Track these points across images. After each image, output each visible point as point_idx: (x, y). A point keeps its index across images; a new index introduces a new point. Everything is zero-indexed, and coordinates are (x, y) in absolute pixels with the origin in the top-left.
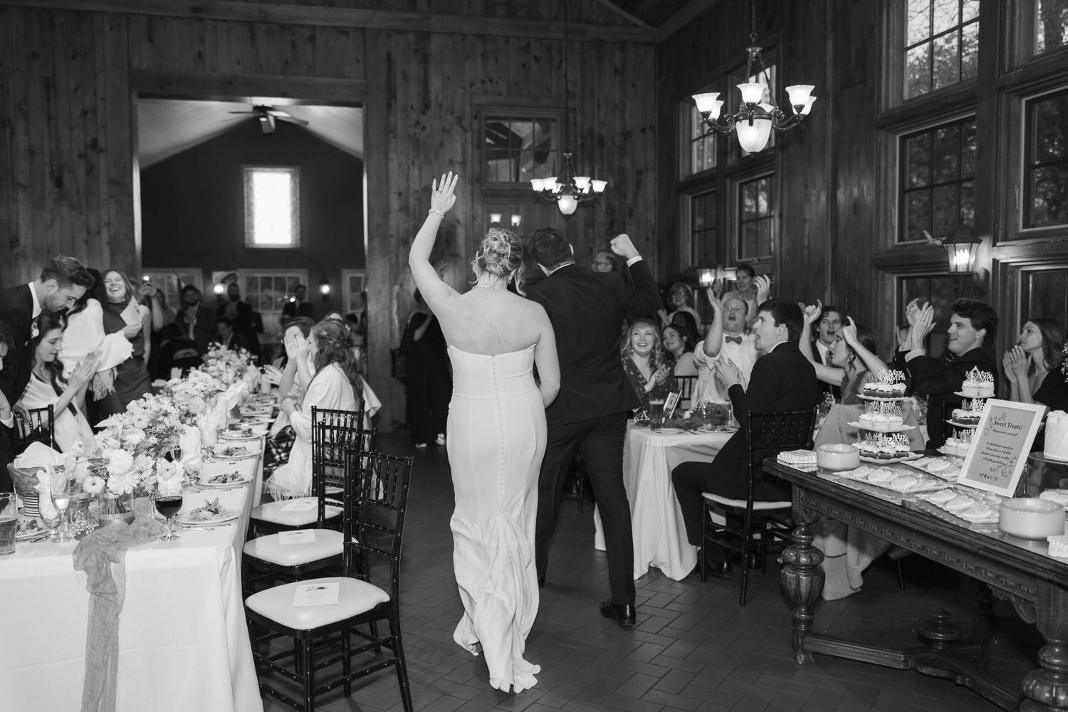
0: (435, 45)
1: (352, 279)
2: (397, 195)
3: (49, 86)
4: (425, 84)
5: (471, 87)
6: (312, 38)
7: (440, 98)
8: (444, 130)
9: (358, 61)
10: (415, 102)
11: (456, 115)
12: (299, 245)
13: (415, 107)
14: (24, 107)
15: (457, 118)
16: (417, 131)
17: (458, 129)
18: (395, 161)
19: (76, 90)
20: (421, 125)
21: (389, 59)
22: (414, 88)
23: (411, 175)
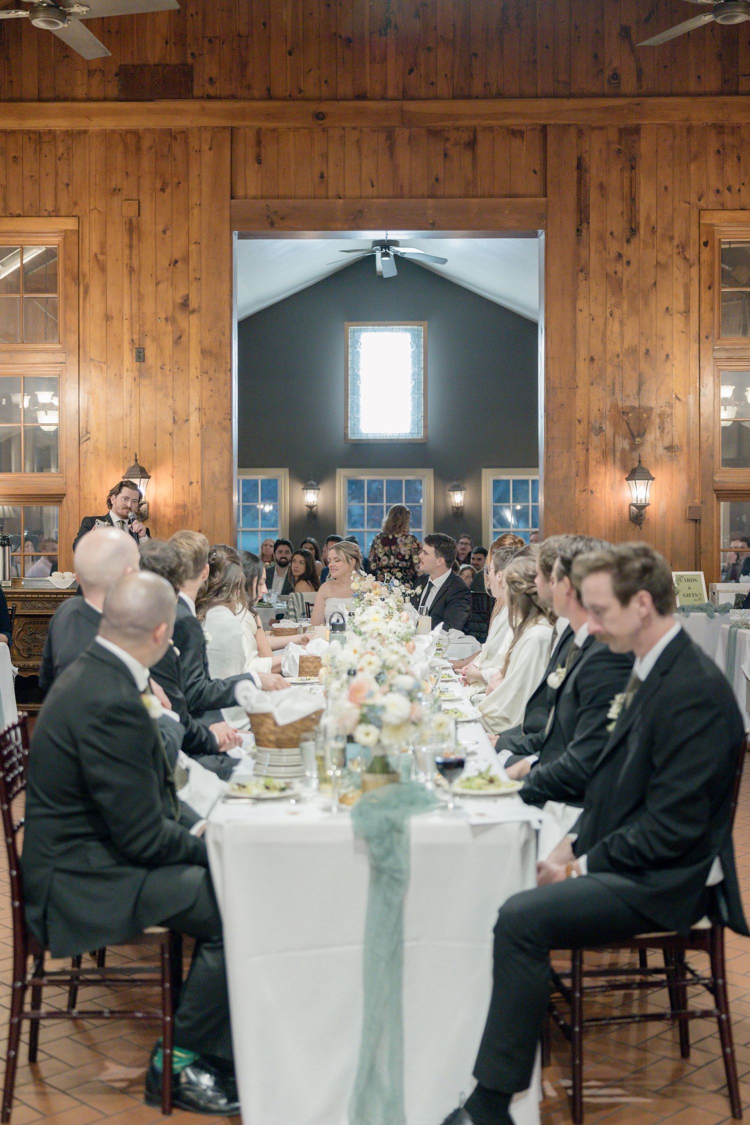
0: (645, 146)
1: (496, 483)
2: (587, 361)
3: (133, 228)
4: (632, 200)
5: (699, 200)
6: (472, 144)
7: (653, 218)
8: (658, 264)
9: (535, 172)
10: (618, 225)
11: (676, 242)
12: (421, 435)
13: (615, 234)
14: (100, 257)
15: (678, 246)
16: (619, 268)
17: (678, 261)
18: (586, 313)
19: (164, 232)
20: (625, 260)
21: (580, 166)
22: (616, 206)
23: (608, 333)
